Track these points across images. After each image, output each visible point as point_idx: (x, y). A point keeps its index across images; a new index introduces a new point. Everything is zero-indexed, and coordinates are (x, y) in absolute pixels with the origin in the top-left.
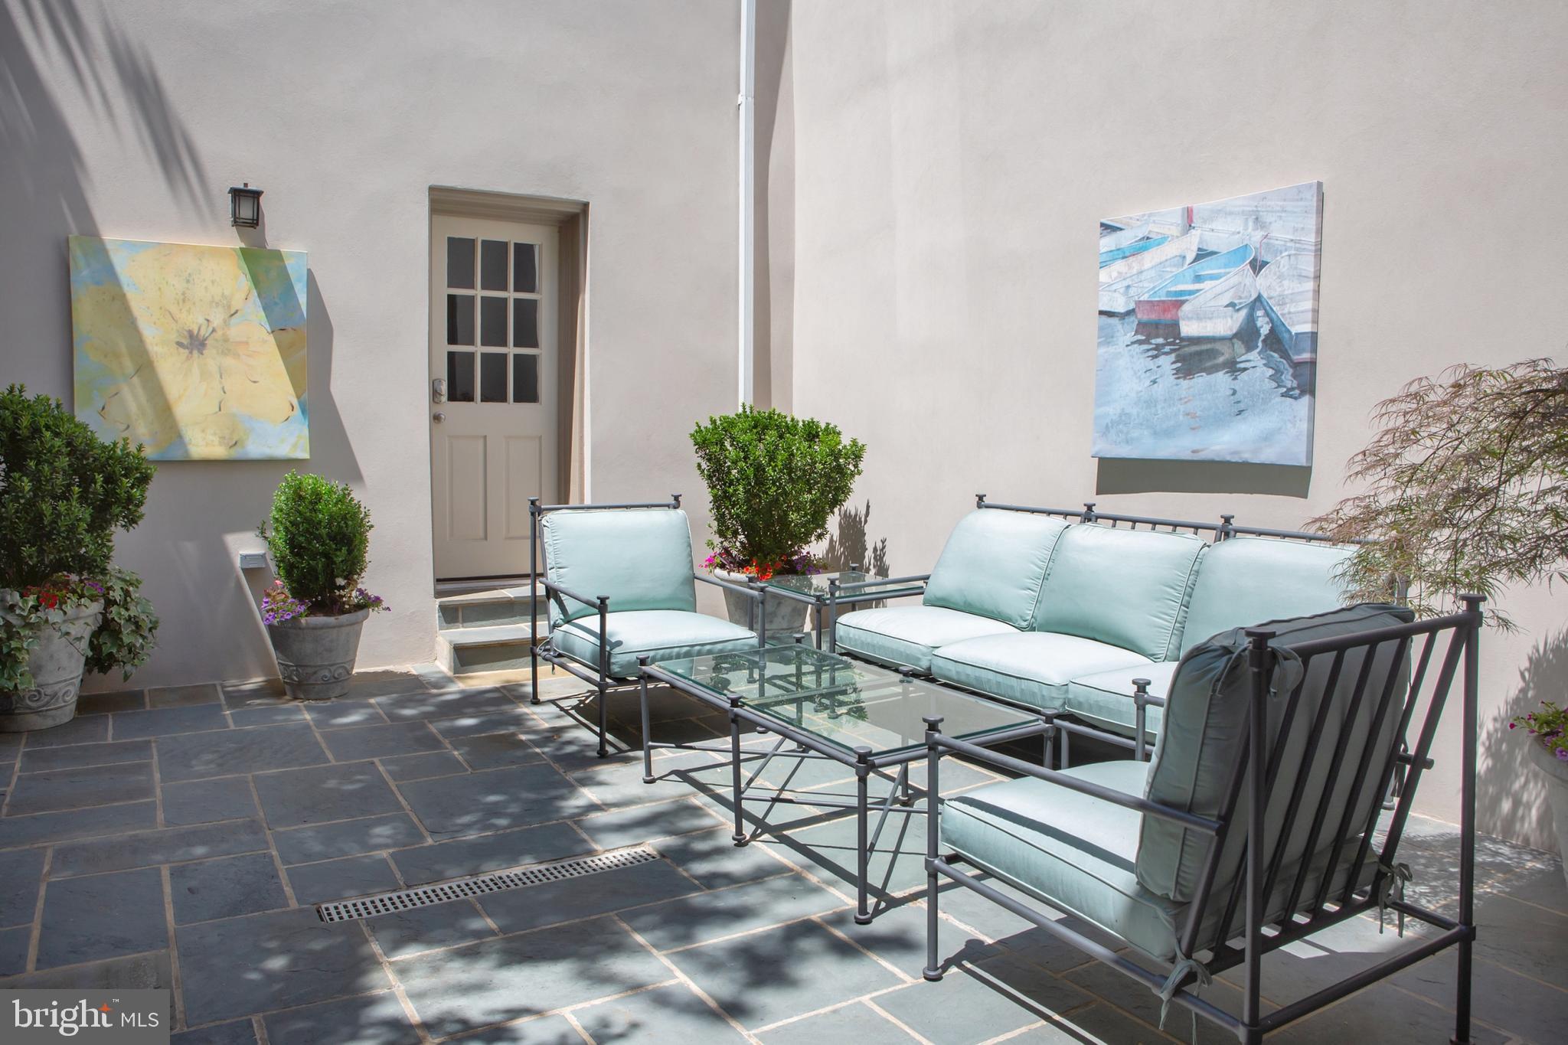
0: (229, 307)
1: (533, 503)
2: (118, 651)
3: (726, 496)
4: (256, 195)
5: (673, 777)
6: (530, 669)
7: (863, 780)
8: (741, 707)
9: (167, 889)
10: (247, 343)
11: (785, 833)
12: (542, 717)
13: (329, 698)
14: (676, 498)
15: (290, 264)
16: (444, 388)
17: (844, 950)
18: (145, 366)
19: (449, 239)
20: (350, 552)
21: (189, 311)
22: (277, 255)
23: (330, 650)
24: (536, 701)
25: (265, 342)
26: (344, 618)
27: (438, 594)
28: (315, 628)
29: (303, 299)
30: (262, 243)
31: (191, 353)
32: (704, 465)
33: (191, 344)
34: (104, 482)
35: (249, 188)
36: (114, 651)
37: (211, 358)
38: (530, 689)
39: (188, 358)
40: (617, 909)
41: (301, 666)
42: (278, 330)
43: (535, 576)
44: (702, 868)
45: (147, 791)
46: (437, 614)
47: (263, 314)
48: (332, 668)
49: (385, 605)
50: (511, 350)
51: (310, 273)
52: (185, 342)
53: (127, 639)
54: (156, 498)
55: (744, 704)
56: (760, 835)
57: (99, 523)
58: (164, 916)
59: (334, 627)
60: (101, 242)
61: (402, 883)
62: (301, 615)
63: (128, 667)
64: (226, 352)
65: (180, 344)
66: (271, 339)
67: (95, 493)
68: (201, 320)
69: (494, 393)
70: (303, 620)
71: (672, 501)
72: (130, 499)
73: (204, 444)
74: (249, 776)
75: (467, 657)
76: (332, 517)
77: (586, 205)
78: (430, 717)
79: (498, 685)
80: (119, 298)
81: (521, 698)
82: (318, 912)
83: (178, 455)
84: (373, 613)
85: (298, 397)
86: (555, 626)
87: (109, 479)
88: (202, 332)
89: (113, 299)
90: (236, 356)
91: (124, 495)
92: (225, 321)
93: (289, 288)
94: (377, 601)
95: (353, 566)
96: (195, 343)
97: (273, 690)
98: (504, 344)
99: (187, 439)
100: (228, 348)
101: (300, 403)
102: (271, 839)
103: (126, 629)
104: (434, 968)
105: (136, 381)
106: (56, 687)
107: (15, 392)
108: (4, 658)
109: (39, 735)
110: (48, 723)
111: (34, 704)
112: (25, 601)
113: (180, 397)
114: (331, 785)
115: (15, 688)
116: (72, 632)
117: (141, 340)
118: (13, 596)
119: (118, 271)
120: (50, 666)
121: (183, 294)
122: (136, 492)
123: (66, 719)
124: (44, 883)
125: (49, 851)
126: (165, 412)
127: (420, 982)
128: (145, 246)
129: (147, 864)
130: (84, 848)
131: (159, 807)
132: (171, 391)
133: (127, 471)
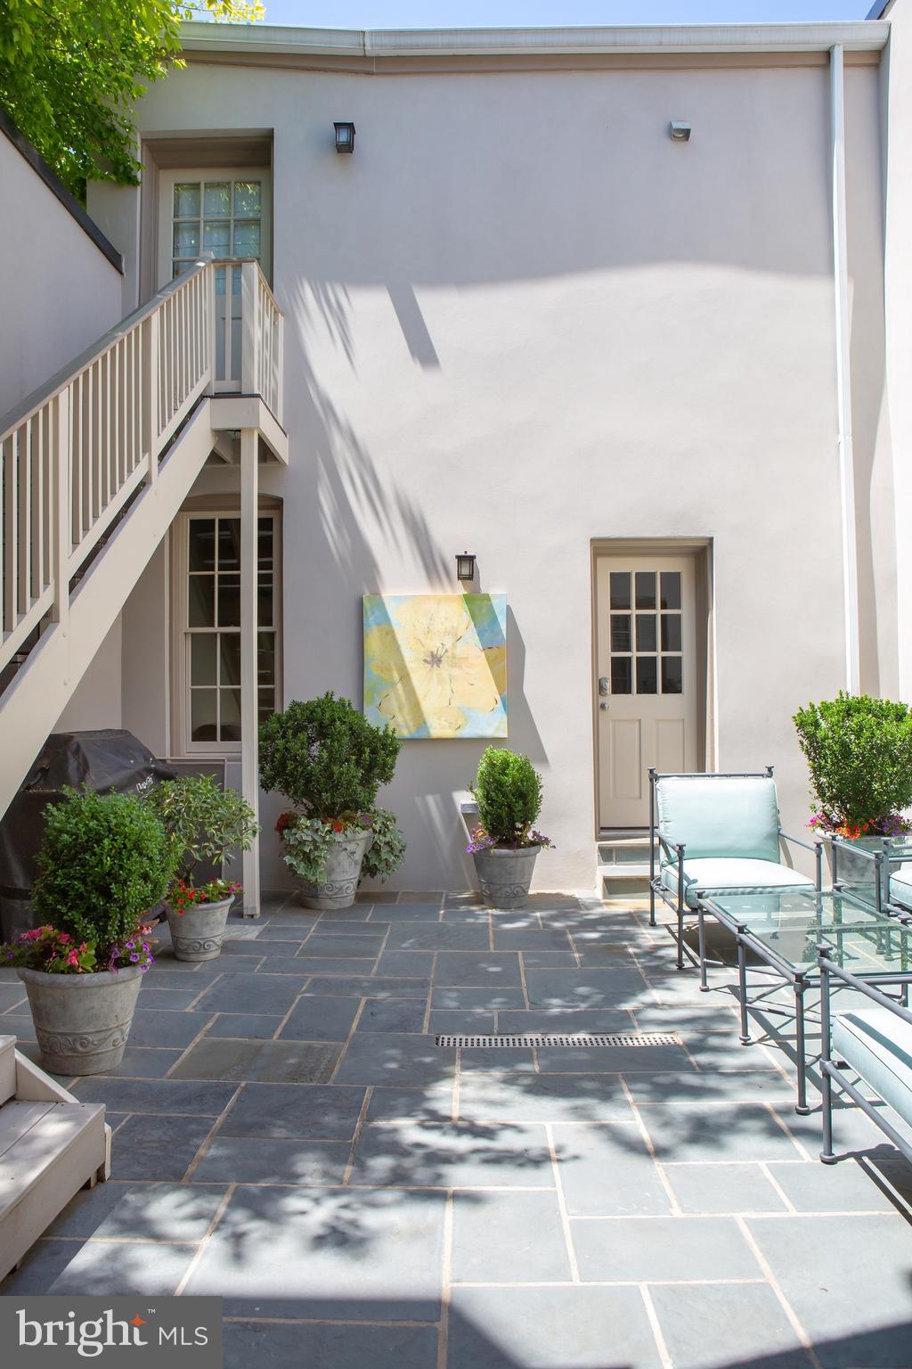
0: (456, 634)
1: (651, 771)
2: (380, 863)
3: (821, 768)
4: (471, 559)
5: (727, 990)
6: (649, 901)
7: (800, 996)
8: (745, 933)
9: (360, 1011)
10: (467, 658)
11: (788, 1041)
12: (648, 937)
13: (510, 908)
14: (770, 769)
15: (494, 602)
16: (609, 685)
17: (775, 1132)
18: (405, 676)
19: (611, 574)
20: (525, 804)
21: (431, 639)
22: (487, 597)
23: (510, 874)
24: (653, 924)
25: (479, 657)
26: (521, 851)
27: (598, 838)
28: (500, 857)
29: (503, 626)
30: (477, 590)
31: (432, 666)
32: (805, 743)
33: (432, 660)
34: (370, 753)
35: (468, 554)
36: (377, 863)
37: (445, 669)
38: (649, 916)
39: (430, 670)
40: (624, 1071)
41: (491, 883)
42: (487, 648)
43: (652, 828)
44: (703, 1058)
45: (374, 954)
46: (596, 854)
47: (477, 637)
48: (513, 887)
49: (552, 844)
50: (659, 654)
51: (508, 608)
52: (429, 659)
53: (384, 856)
54: (403, 764)
55: (750, 932)
56: (767, 1040)
57: (366, 781)
58: (351, 1024)
59: (513, 857)
60: (381, 598)
61: (495, 1031)
62: (491, 848)
63: (385, 875)
64: (454, 665)
65: (425, 661)
66: (483, 654)
67: (365, 760)
68: (439, 645)
69: (647, 687)
70: (492, 851)
71: (766, 772)
72: (385, 764)
73: (438, 728)
74: (436, 952)
75: (614, 886)
76: (514, 783)
77: (711, 539)
78: (573, 930)
79: (632, 911)
80: (390, 633)
81: (643, 921)
82: (437, 1039)
83: (423, 735)
84: (544, 850)
85: (500, 694)
86: (663, 866)
87: (373, 752)
88: (439, 653)
89: (387, 634)
90: (460, 667)
91: (381, 762)
92: (453, 644)
93: (495, 619)
94: (546, 841)
95: (529, 815)
96: (435, 660)
97: (479, 900)
98: (654, 649)
99: (428, 725)
100: (457, 662)
101: (501, 698)
102: (431, 992)
103: (385, 850)
104: (484, 1086)
105: (399, 686)
106: (342, 883)
107: (329, 696)
108: (310, 861)
109: (330, 912)
110: (337, 906)
111: (330, 893)
112: (324, 827)
113: (425, 696)
114: (483, 965)
115: (316, 881)
116: (348, 849)
117: (403, 660)
118: (318, 824)
119: (390, 615)
120: (338, 870)
121: (428, 628)
122: (389, 760)
123: (348, 905)
124: (300, 996)
125: (310, 980)
126: (416, 706)
127: (470, 1092)
128: (406, 598)
129: (357, 995)
130: (327, 980)
131: (377, 964)
132: (420, 692)
133: (384, 746)
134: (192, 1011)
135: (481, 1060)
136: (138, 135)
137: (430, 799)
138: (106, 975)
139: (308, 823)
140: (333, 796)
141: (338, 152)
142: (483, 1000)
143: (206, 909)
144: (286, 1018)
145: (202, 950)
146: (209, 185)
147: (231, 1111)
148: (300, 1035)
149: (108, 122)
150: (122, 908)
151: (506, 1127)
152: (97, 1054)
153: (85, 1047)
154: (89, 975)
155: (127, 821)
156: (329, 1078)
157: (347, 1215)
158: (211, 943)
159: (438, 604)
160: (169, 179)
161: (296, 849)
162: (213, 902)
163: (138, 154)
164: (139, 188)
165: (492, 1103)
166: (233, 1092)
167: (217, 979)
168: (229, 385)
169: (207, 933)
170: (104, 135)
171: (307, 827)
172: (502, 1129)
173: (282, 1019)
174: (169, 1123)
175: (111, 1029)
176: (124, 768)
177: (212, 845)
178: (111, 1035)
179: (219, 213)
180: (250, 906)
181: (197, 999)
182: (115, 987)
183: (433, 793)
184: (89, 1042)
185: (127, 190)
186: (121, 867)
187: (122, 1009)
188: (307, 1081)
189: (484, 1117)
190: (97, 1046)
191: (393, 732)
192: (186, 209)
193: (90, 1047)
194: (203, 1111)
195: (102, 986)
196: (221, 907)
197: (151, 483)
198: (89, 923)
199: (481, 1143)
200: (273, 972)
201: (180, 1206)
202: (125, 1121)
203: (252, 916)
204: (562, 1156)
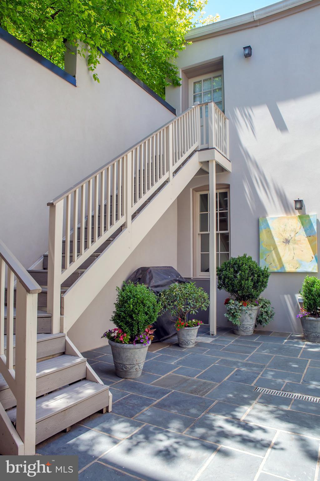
0: (296, 231)
2: (263, 319)
4: (302, 201)
9: (232, 373)
10: (300, 241)
13: (315, 342)
15: (311, 218)
18: (275, 248)
21: (286, 233)
22: (308, 216)
23: (315, 328)
25: (305, 240)
26: (319, 319)
28: (311, 320)
29: (315, 226)
30: (304, 213)
31: (286, 244)
33: (286, 242)
34: (257, 277)
35: (300, 200)
36: (261, 319)
37: (291, 245)
39: (285, 245)
41: (307, 331)
42: (309, 236)
45: (250, 353)
47: (304, 232)
48: (316, 333)
51: (317, 220)
52: (285, 241)
53: (264, 317)
54: (271, 281)
58: (226, 377)
59: (316, 321)
60: (266, 219)
61: (282, 389)
62: (307, 316)
63: (264, 324)
64: (295, 243)
65: (283, 242)
66: (307, 239)
67: (255, 279)
68: (289, 236)
70: (308, 318)
73: (289, 268)
74: (275, 355)
80: (269, 232)
83: (283, 271)
85: (314, 255)
87: (259, 276)
88: (289, 239)
89: (268, 232)
90: (297, 244)
91: (262, 280)
92: (294, 235)
93: (312, 224)
96: (287, 241)
97: (303, 338)
99: (285, 267)
102: (264, 370)
103: (264, 314)
104: (261, 411)
105: (273, 252)
106: (247, 326)
107: (245, 256)
108: (234, 316)
109: (243, 336)
110: (245, 334)
111: (242, 329)
112: (239, 304)
113: (283, 256)
114: (291, 363)
115: (235, 324)
116: (248, 313)
117: (274, 242)
118: (237, 303)
119: (269, 225)
120: (246, 320)
121: (284, 229)
122: (265, 280)
123: (250, 334)
124: (213, 365)
125: (221, 359)
126: (280, 259)
127: (254, 413)
128: (275, 218)
129: (234, 367)
130: (226, 360)
131: (249, 357)
132: (281, 254)
133: (263, 274)
134: (173, 364)
135: (267, 400)
136: (180, 69)
137: (286, 296)
138: (132, 345)
139: (233, 302)
140: (242, 292)
141: (246, 57)
142: (283, 377)
143: (188, 329)
144: (204, 371)
145: (187, 344)
146: (204, 80)
147: (163, 399)
148: (204, 378)
149: (170, 68)
150: (138, 323)
151: (260, 428)
152: (130, 372)
153: (126, 369)
154: (127, 344)
155: (139, 293)
156: (204, 395)
157: (176, 446)
158: (190, 342)
159: (288, 220)
160: (191, 81)
161: (229, 312)
162: (191, 327)
163: (180, 75)
164: (181, 86)
165: (260, 419)
166: (168, 393)
167: (188, 355)
168: (205, 146)
169: (188, 338)
170: (169, 72)
171: (233, 304)
172: (257, 429)
173: (202, 371)
174: (141, 399)
175: (134, 364)
176: (166, 279)
177: (189, 307)
178: (134, 366)
179: (208, 89)
180: (212, 331)
181: (177, 360)
182: (135, 350)
183: (287, 294)
184: (127, 367)
185: (177, 88)
186: (136, 309)
187: (139, 358)
188: (196, 394)
189: (253, 423)
190: (130, 369)
191: (267, 269)
192: (197, 89)
193: (128, 369)
194: (154, 397)
195: (130, 349)
196: (193, 329)
197: (170, 181)
198: (127, 327)
199: (245, 433)
200: (209, 355)
201: (125, 427)
202: (128, 395)
203: (213, 335)
204: (276, 447)
